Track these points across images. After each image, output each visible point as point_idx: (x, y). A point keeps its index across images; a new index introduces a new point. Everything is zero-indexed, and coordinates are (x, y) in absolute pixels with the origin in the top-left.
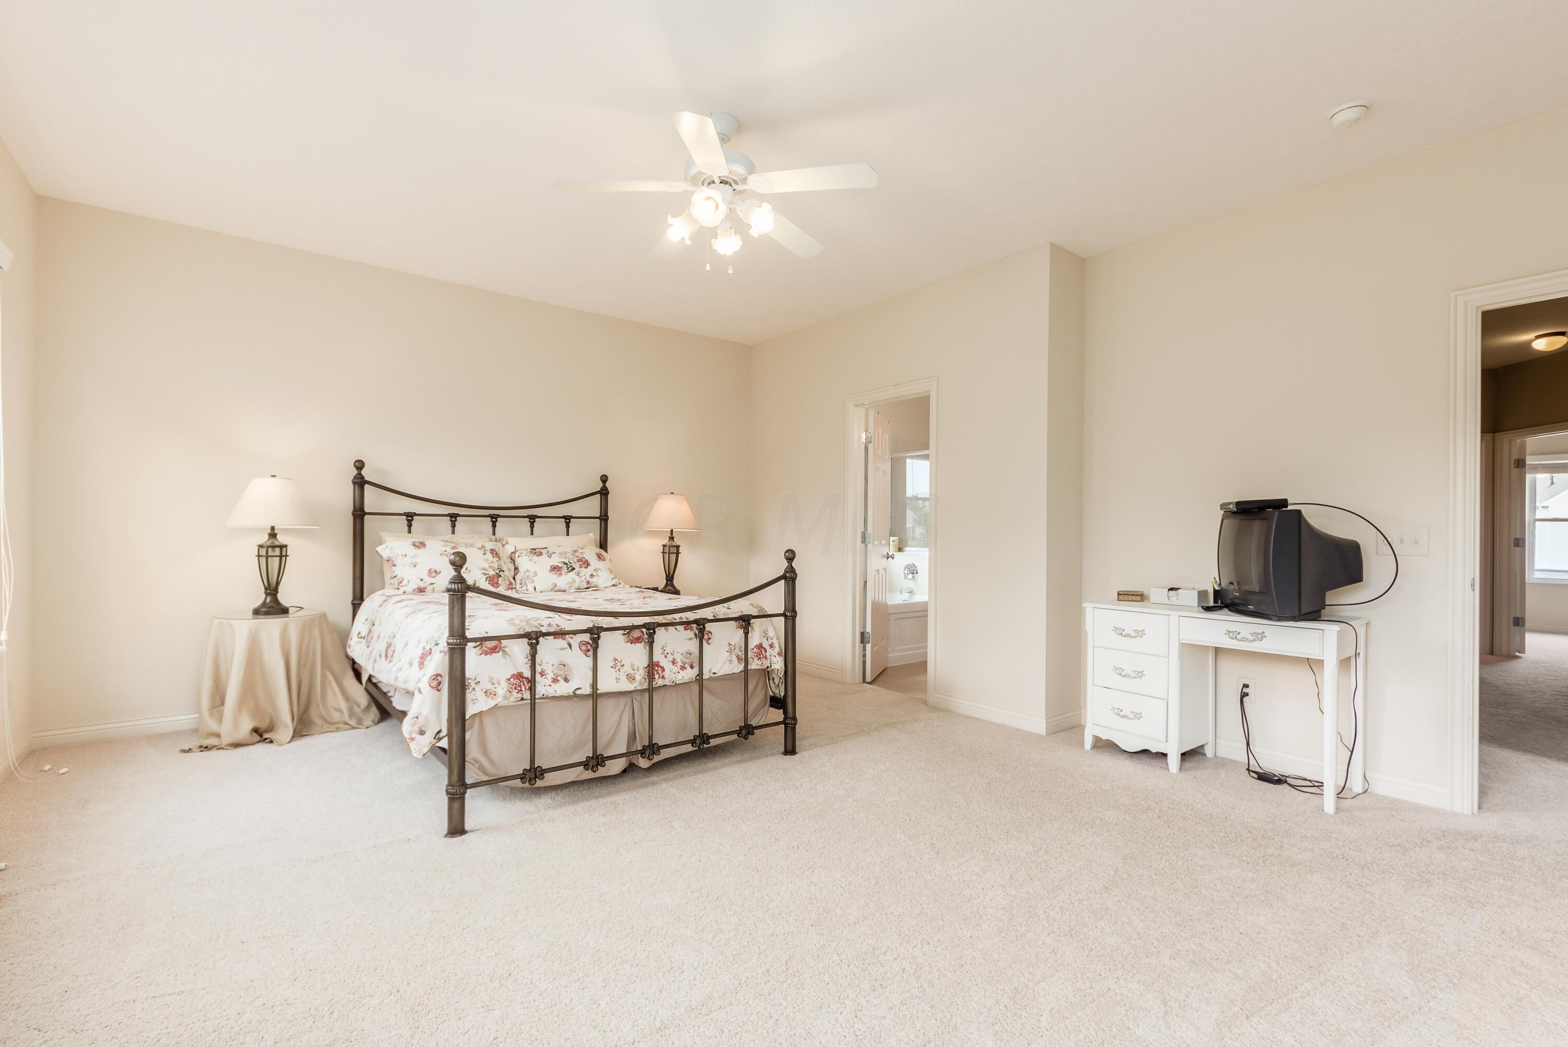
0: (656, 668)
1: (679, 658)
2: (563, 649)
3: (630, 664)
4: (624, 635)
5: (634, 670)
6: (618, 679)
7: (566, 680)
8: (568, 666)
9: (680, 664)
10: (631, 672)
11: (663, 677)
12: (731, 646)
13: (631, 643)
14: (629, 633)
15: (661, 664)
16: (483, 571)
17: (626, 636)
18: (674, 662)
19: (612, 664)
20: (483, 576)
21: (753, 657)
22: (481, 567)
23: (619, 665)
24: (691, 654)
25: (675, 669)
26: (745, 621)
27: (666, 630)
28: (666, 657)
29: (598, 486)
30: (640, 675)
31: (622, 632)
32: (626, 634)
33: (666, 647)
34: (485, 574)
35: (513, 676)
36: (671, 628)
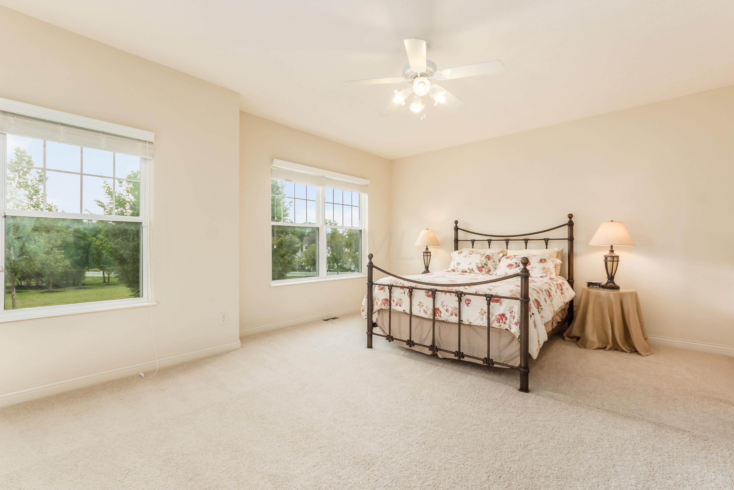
0: (437, 311)
1: (450, 310)
2: (402, 293)
3: (426, 306)
4: (425, 292)
5: (427, 309)
6: (420, 311)
7: (400, 306)
8: (402, 300)
9: (450, 312)
10: (426, 309)
11: (440, 316)
12: (482, 310)
13: (428, 297)
14: (428, 292)
15: (440, 310)
16: (477, 265)
17: (426, 293)
18: (447, 310)
19: (418, 304)
20: (476, 266)
21: (495, 320)
22: (476, 263)
23: (421, 305)
24: (456, 309)
25: (447, 314)
26: (490, 298)
27: (445, 294)
28: (443, 307)
29: (567, 220)
30: (430, 312)
31: (425, 291)
32: (426, 292)
33: (444, 302)
34: (477, 266)
35: (384, 299)
36: (448, 294)
